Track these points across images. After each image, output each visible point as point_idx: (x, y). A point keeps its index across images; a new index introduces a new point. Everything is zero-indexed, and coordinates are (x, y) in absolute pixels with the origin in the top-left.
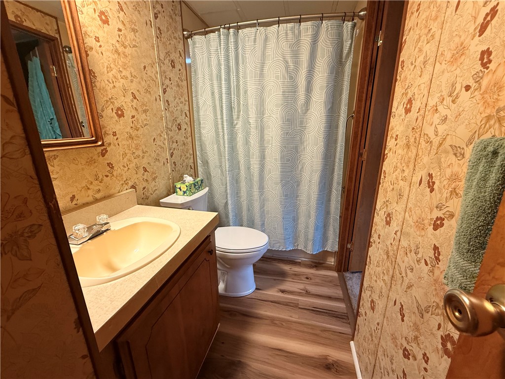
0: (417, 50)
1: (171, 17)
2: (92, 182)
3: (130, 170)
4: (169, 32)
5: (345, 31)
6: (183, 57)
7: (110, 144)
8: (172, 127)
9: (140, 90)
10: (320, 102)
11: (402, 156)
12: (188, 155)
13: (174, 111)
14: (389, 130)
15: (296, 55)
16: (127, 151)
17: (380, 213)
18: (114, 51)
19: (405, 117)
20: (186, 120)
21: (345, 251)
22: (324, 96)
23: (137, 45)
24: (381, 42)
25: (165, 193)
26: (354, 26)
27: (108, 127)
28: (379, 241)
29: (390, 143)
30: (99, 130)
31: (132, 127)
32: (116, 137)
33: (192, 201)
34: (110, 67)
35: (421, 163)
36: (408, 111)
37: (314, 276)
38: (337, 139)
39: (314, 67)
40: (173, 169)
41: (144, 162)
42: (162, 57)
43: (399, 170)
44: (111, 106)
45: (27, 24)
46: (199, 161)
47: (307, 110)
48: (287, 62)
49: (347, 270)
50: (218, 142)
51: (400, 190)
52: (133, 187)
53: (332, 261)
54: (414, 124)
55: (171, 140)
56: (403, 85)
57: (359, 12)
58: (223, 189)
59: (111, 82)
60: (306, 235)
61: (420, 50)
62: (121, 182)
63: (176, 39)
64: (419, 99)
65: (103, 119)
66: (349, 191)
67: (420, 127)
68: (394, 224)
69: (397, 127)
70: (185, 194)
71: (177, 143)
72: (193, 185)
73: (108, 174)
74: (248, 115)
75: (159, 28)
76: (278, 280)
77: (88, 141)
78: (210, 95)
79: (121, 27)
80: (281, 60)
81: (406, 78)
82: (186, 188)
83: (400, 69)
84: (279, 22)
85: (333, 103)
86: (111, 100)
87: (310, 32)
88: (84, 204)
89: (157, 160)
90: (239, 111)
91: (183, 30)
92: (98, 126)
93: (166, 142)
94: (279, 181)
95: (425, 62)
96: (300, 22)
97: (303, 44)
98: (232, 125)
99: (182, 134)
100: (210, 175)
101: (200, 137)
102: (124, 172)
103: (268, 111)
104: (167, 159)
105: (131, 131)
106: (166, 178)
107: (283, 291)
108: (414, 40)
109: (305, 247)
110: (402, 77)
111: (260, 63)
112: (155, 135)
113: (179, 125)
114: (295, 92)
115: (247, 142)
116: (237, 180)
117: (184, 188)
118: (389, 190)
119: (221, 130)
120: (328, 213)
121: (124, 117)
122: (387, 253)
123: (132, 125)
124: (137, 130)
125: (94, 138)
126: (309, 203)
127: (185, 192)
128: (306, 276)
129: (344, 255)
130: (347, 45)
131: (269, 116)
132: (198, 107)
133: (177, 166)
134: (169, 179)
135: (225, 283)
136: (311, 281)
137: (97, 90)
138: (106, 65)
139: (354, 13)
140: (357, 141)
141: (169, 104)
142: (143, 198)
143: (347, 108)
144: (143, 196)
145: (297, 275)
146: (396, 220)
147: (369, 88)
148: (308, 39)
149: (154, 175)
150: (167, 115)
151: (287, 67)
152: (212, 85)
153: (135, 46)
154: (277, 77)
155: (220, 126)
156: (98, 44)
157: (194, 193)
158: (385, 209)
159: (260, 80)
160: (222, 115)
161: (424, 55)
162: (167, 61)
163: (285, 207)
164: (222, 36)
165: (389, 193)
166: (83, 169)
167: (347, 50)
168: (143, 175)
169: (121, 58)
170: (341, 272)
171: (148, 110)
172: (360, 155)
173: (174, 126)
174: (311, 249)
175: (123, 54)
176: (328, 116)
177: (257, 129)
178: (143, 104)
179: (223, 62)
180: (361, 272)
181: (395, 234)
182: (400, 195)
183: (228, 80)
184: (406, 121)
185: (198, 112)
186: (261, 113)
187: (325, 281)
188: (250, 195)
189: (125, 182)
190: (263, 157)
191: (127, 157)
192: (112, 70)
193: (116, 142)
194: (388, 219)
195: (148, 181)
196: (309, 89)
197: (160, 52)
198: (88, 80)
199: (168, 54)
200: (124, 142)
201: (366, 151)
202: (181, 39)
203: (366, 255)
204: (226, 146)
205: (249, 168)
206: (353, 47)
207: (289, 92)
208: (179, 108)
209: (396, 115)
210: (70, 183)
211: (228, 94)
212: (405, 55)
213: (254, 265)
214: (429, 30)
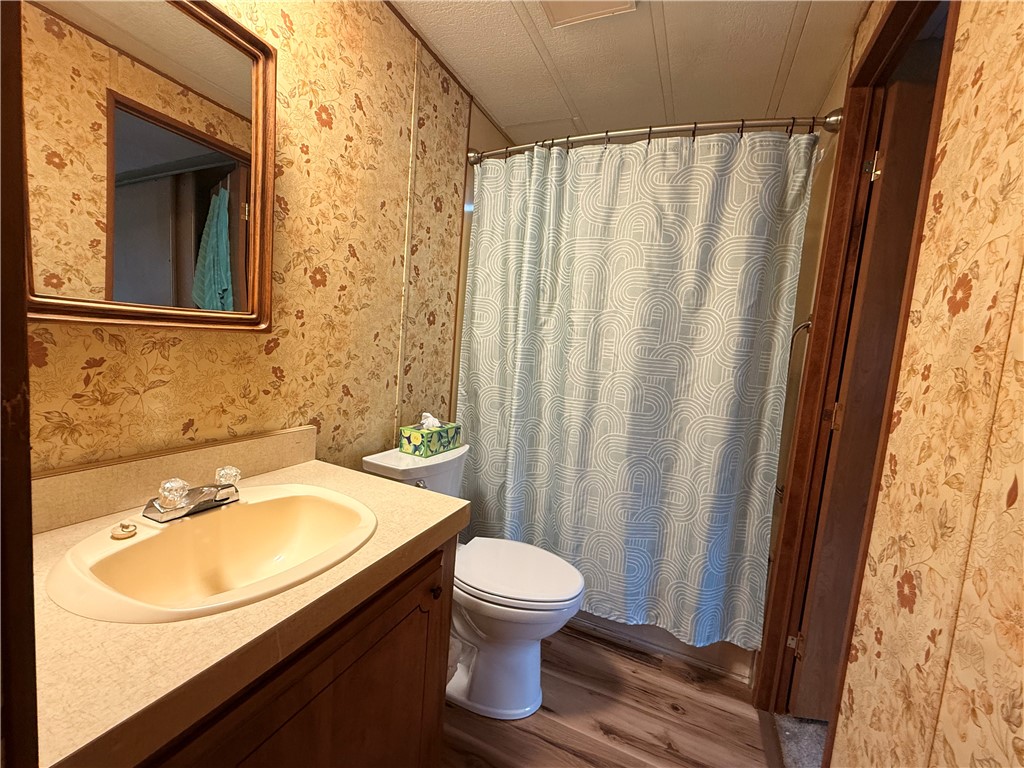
0: (978, 163)
1: (449, 127)
2: (234, 400)
3: (315, 388)
4: (442, 151)
5: (792, 153)
6: (461, 196)
7: (286, 332)
8: (417, 316)
9: (367, 243)
10: (731, 290)
11: (946, 420)
12: (441, 375)
13: (426, 287)
14: (905, 353)
15: (681, 195)
16: (316, 351)
17: (880, 568)
18: (331, 171)
19: (951, 320)
20: (447, 308)
21: (780, 655)
22: (739, 278)
23: (376, 166)
24: (879, 172)
25: (379, 444)
26: (813, 144)
27: (291, 301)
28: (878, 648)
29: (909, 386)
30: (268, 302)
31: (336, 307)
32: (302, 321)
33: (427, 468)
34: (318, 197)
35: (1012, 442)
36: (957, 306)
37: (693, 705)
38: (766, 375)
39: (721, 219)
40: (405, 399)
41: (347, 377)
42: (420, 191)
43: (936, 456)
44: (305, 264)
45: (223, 137)
46: (461, 390)
47: (699, 305)
48: (661, 208)
49: (785, 708)
50: (503, 355)
51: (943, 511)
52: (314, 422)
53: (744, 675)
54: (980, 338)
55: (411, 341)
56: (942, 248)
57: (826, 118)
58: (500, 453)
59: (314, 222)
60: (680, 596)
61: (989, 163)
62: (292, 409)
63: (453, 163)
64: (992, 276)
65: (283, 285)
66: (794, 498)
67: (999, 344)
68: (925, 607)
69: (928, 345)
70: (417, 453)
71: (421, 348)
72: (435, 436)
73: (269, 388)
74: (570, 306)
75: (423, 143)
76: (599, 694)
77: (241, 319)
78: (500, 264)
79: (353, 133)
80: (649, 204)
81: (949, 231)
82: (420, 439)
83: (930, 213)
84: (649, 136)
85: (760, 294)
86: (307, 254)
87: (714, 154)
88: (207, 441)
89: (375, 375)
90: (553, 298)
91: (469, 150)
92: (268, 295)
93: (400, 344)
94: (623, 451)
95: (1004, 188)
96: (694, 136)
97: (697, 175)
98: (535, 324)
99: (435, 332)
100: (478, 420)
101: (470, 342)
102: (304, 388)
103: (612, 301)
104: (396, 377)
105: (333, 314)
106: (388, 415)
107: (608, 731)
108: (969, 143)
109: (675, 626)
110: (938, 229)
111: (606, 208)
112: (378, 327)
113: (432, 314)
114: (674, 267)
115: (562, 362)
116: (532, 438)
117: (417, 439)
118: (906, 507)
119: (511, 332)
120: (738, 546)
121: (325, 285)
122: (906, 693)
123: (337, 303)
124: (346, 314)
125: (254, 316)
126: (691, 514)
127: (416, 448)
128: (671, 701)
129: (779, 663)
130: (796, 179)
131: (614, 312)
132: (474, 284)
133: (414, 392)
134: (392, 417)
135: (470, 673)
136: (684, 718)
137: (285, 233)
138: (311, 192)
139: (814, 118)
140: (818, 383)
141: (418, 274)
142: (330, 448)
143: (794, 306)
144: (331, 443)
145: (648, 693)
146: (934, 599)
147: (849, 267)
148: (709, 166)
149: (363, 405)
150: (412, 292)
151: (660, 219)
152: (506, 246)
153: (371, 167)
154: (638, 236)
155: (511, 325)
156: (305, 157)
157: (437, 452)
158: (895, 561)
159: (601, 239)
160: (517, 303)
161: (1001, 170)
162: (427, 199)
163: (633, 514)
164: (535, 159)
165: (906, 516)
166: (223, 372)
167: (796, 188)
168: (341, 400)
169: (342, 185)
170: (767, 710)
171: (373, 280)
172: (826, 415)
173: (422, 316)
174: (692, 633)
175: (347, 178)
176: (746, 320)
177: (585, 335)
178: (367, 268)
179: (531, 205)
180: (826, 723)
181: (933, 637)
182: (943, 526)
183: (538, 238)
184: (952, 332)
185: (473, 293)
186: (598, 305)
187: (723, 728)
188: (556, 476)
189: (300, 408)
190: (592, 396)
191: (315, 362)
192: (320, 203)
193: (299, 331)
194: (906, 590)
195: (347, 414)
196: (706, 263)
197: (418, 183)
198: (269, 213)
199: (432, 186)
200: (315, 333)
201: (841, 407)
202: (461, 164)
203: (838, 684)
204: (518, 364)
205: (560, 416)
206: (810, 183)
207: (659, 266)
208: (436, 283)
209: (923, 320)
210: (191, 394)
211: (535, 264)
212: (943, 181)
213: (545, 643)
214: (1014, 115)
